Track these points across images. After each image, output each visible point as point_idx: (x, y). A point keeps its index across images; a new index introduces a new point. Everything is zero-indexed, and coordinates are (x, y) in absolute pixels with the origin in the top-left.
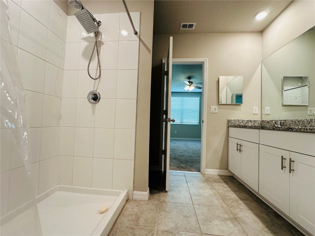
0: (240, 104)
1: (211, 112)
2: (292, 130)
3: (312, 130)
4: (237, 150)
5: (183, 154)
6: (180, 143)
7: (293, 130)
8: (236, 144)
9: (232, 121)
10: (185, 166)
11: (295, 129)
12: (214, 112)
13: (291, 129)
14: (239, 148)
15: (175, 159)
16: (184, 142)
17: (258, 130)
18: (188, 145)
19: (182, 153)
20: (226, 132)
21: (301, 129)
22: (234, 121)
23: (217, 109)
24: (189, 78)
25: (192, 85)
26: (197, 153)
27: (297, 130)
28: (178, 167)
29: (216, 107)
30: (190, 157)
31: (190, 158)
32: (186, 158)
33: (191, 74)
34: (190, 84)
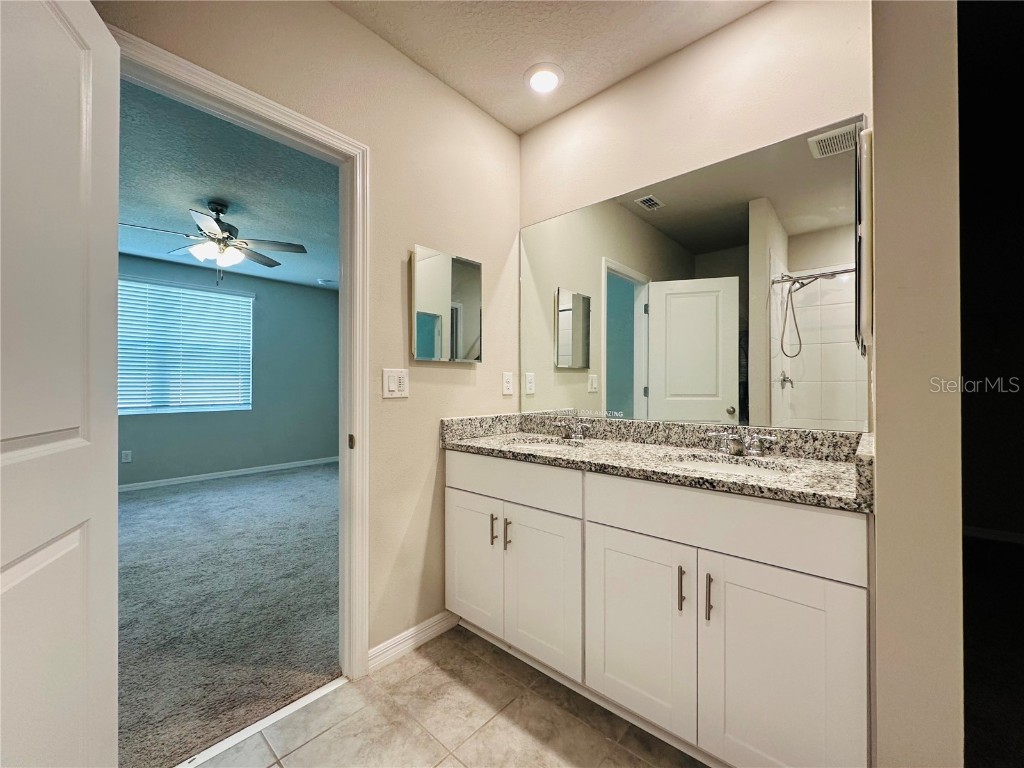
0: (470, 364)
1: (387, 394)
2: (714, 487)
3: (776, 493)
4: (493, 538)
5: (207, 587)
6: (163, 511)
7: (717, 488)
8: (489, 518)
9: (455, 427)
10: (246, 673)
11: (723, 486)
12: (397, 394)
13: (711, 484)
14: (501, 533)
15: (169, 645)
16: (183, 498)
17: (578, 474)
18: (215, 515)
19: (195, 580)
20: (435, 468)
21: (742, 489)
22: (461, 427)
23: (406, 380)
24: (218, 206)
25: (235, 242)
26: (279, 554)
27: (729, 488)
28: (212, 712)
29: (404, 372)
30: (253, 590)
31: (258, 602)
32: (234, 608)
33: (233, 190)
34: (226, 235)
